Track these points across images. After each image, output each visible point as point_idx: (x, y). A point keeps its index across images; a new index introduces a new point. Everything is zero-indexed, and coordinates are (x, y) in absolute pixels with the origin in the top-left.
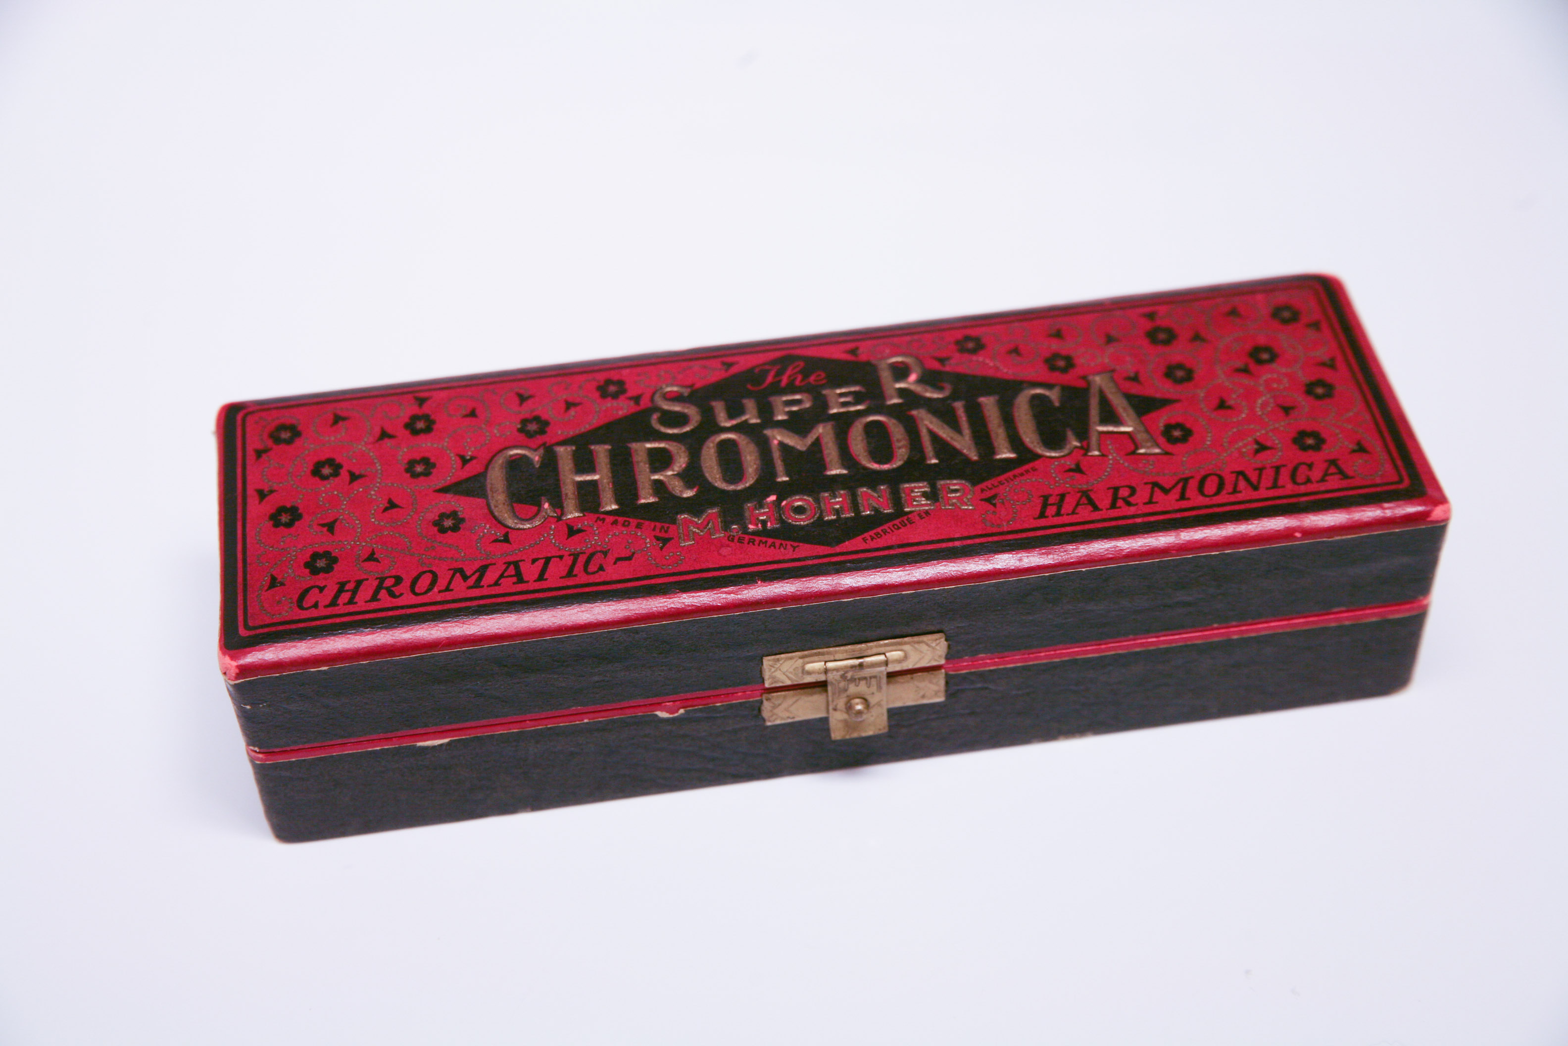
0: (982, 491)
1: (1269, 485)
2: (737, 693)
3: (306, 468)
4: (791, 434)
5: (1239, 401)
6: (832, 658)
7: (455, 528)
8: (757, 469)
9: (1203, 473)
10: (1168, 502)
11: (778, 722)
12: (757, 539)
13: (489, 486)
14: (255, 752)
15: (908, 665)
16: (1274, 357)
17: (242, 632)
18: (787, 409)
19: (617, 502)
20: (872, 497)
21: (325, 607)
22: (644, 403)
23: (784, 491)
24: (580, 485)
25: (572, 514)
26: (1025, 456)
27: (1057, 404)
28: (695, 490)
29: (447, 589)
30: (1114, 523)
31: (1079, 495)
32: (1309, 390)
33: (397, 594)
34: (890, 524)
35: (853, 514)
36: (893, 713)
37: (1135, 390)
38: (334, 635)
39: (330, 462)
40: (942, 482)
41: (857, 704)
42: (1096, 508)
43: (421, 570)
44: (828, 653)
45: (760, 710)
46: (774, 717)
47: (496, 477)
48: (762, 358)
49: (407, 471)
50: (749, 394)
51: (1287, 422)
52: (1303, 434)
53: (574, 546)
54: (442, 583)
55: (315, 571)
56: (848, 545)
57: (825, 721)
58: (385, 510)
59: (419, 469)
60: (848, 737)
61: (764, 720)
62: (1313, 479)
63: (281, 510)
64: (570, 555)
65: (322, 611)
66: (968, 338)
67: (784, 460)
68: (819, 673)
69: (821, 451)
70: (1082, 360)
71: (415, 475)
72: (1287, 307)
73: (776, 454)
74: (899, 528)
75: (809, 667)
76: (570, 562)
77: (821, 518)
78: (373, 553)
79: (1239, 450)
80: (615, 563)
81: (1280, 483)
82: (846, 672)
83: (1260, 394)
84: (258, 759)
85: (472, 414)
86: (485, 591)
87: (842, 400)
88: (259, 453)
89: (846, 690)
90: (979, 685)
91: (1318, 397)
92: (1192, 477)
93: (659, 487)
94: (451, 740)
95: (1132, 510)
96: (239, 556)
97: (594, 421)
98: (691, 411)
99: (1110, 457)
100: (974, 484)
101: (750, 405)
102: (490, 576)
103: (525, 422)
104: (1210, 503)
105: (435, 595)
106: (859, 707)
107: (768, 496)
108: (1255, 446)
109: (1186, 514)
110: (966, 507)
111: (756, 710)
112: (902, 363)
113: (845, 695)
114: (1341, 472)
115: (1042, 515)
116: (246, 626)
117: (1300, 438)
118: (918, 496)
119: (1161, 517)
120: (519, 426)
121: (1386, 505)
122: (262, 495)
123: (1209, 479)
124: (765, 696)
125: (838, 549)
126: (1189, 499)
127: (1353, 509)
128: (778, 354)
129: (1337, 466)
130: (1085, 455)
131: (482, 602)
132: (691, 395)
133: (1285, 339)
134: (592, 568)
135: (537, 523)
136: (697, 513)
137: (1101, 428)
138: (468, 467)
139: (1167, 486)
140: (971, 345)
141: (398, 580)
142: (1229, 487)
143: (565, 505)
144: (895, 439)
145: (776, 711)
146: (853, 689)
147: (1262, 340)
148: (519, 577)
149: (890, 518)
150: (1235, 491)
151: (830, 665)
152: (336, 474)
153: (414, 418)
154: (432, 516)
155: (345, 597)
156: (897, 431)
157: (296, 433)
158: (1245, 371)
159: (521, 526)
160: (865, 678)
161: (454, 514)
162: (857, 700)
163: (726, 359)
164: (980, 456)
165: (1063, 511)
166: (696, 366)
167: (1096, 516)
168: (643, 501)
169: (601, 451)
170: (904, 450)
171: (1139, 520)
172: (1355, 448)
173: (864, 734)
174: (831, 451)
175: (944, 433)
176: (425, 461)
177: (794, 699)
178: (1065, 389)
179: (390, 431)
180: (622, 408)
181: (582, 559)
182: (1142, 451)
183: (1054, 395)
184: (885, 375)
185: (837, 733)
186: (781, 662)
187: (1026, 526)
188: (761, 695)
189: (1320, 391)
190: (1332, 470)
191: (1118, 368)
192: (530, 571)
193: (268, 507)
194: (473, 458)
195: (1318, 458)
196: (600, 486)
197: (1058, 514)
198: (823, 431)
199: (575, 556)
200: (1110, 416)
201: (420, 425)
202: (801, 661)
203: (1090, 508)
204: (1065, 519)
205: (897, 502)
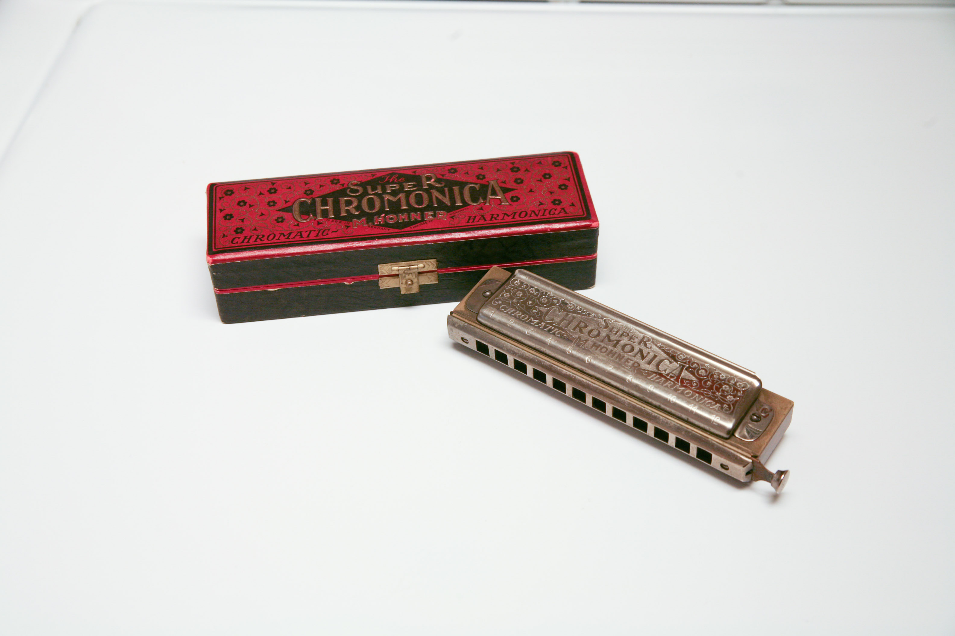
0: (450, 214)
1: (542, 215)
2: (370, 277)
3: (236, 203)
4: (392, 196)
5: (536, 190)
6: (400, 266)
7: (282, 221)
8: (379, 206)
9: (521, 211)
10: (508, 219)
11: (384, 288)
12: (377, 227)
13: (293, 210)
14: (217, 290)
15: (425, 269)
16: (550, 177)
17: (214, 250)
18: (391, 189)
19: (334, 215)
20: (415, 215)
21: (240, 243)
22: (345, 186)
23: (387, 213)
24: (323, 210)
25: (319, 218)
26: (465, 204)
27: (478, 189)
28: (359, 212)
29: (279, 239)
30: (490, 225)
31: (481, 216)
32: (560, 187)
33: (263, 240)
34: (420, 223)
35: (408, 220)
36: (421, 287)
37: (504, 185)
38: (243, 251)
39: (243, 201)
40: (438, 212)
41: (409, 282)
42: (485, 220)
43: (270, 233)
44: (399, 264)
45: (378, 283)
46: (383, 286)
47: (296, 207)
48: (384, 173)
49: (268, 204)
50: (379, 184)
51: (551, 196)
52: (555, 200)
53: (319, 227)
54: (277, 237)
55: (237, 233)
56: (405, 229)
57: (399, 288)
58: (260, 216)
59: (272, 204)
60: (406, 293)
61: (379, 287)
62: (556, 213)
63: (227, 215)
64: (318, 230)
65: (239, 244)
66: (452, 169)
67: (388, 204)
68: (396, 271)
69: (400, 202)
70: (488, 176)
71: (270, 206)
72: (557, 162)
73: (386, 202)
74: (422, 225)
75: (393, 268)
76: (317, 232)
77: (398, 221)
78: (256, 228)
79: (534, 204)
80: (332, 233)
81: (545, 214)
82: (405, 271)
83: (544, 188)
84: (218, 293)
85: (290, 188)
86: (290, 240)
87: (409, 186)
88: (220, 198)
89: (405, 277)
90: (449, 278)
91: (562, 189)
92: (518, 212)
93: (348, 211)
94: (279, 289)
95: (497, 221)
96: (213, 228)
97: (328, 191)
98: (361, 189)
99: (492, 205)
100: (448, 212)
101: (379, 187)
102: (292, 236)
103: (306, 191)
104: (522, 220)
105: (275, 240)
106: (409, 283)
107: (382, 214)
108: (539, 203)
109: (514, 223)
110: (444, 219)
111: (377, 283)
112: (430, 176)
113: (405, 279)
114: (565, 212)
115: (468, 222)
116: (215, 248)
117: (554, 202)
118: (430, 216)
119: (506, 224)
120: (304, 192)
121: (577, 222)
122: (221, 210)
123: (523, 213)
124: (379, 279)
125: (402, 230)
126: (515, 218)
127: (567, 223)
128: (391, 172)
129: (564, 210)
130: (485, 204)
131: (289, 243)
132: (360, 184)
133: (555, 171)
134: (324, 234)
135: (308, 221)
136: (359, 219)
137: (491, 197)
138: (287, 204)
139: (509, 214)
140: (453, 171)
141: (263, 236)
142: (528, 215)
143: (317, 215)
144: (424, 198)
145: (383, 284)
146: (407, 277)
147: (547, 171)
148: (301, 237)
149: (420, 221)
150: (530, 216)
151: (400, 268)
152: (245, 205)
153: (271, 189)
154: (275, 218)
155: (246, 240)
156: (425, 196)
157: (232, 192)
158: (541, 181)
159: (303, 221)
160: (411, 273)
161: (282, 217)
162: (409, 281)
163: (372, 173)
164: (451, 204)
165: (475, 221)
166: (363, 175)
167: (485, 223)
168: (342, 215)
169: (330, 200)
170: (427, 202)
171: (499, 224)
172: (571, 204)
173: (411, 293)
174: (403, 201)
175: (440, 197)
176: (274, 202)
177: (389, 280)
178: (481, 185)
179: (262, 192)
180: (338, 187)
181: (321, 232)
182: (503, 204)
183: (477, 187)
184: (424, 179)
185: (403, 292)
186: (384, 266)
187: (462, 225)
188: (378, 278)
189: (563, 187)
190: (563, 211)
191: (499, 179)
192: (305, 235)
193: (223, 214)
194: (289, 201)
195: (559, 208)
196: (329, 211)
197: (473, 222)
198: (402, 196)
199: (319, 231)
200: (494, 193)
201: (273, 191)
202: (390, 266)
203: (483, 220)
204: (475, 223)
205: (423, 217)
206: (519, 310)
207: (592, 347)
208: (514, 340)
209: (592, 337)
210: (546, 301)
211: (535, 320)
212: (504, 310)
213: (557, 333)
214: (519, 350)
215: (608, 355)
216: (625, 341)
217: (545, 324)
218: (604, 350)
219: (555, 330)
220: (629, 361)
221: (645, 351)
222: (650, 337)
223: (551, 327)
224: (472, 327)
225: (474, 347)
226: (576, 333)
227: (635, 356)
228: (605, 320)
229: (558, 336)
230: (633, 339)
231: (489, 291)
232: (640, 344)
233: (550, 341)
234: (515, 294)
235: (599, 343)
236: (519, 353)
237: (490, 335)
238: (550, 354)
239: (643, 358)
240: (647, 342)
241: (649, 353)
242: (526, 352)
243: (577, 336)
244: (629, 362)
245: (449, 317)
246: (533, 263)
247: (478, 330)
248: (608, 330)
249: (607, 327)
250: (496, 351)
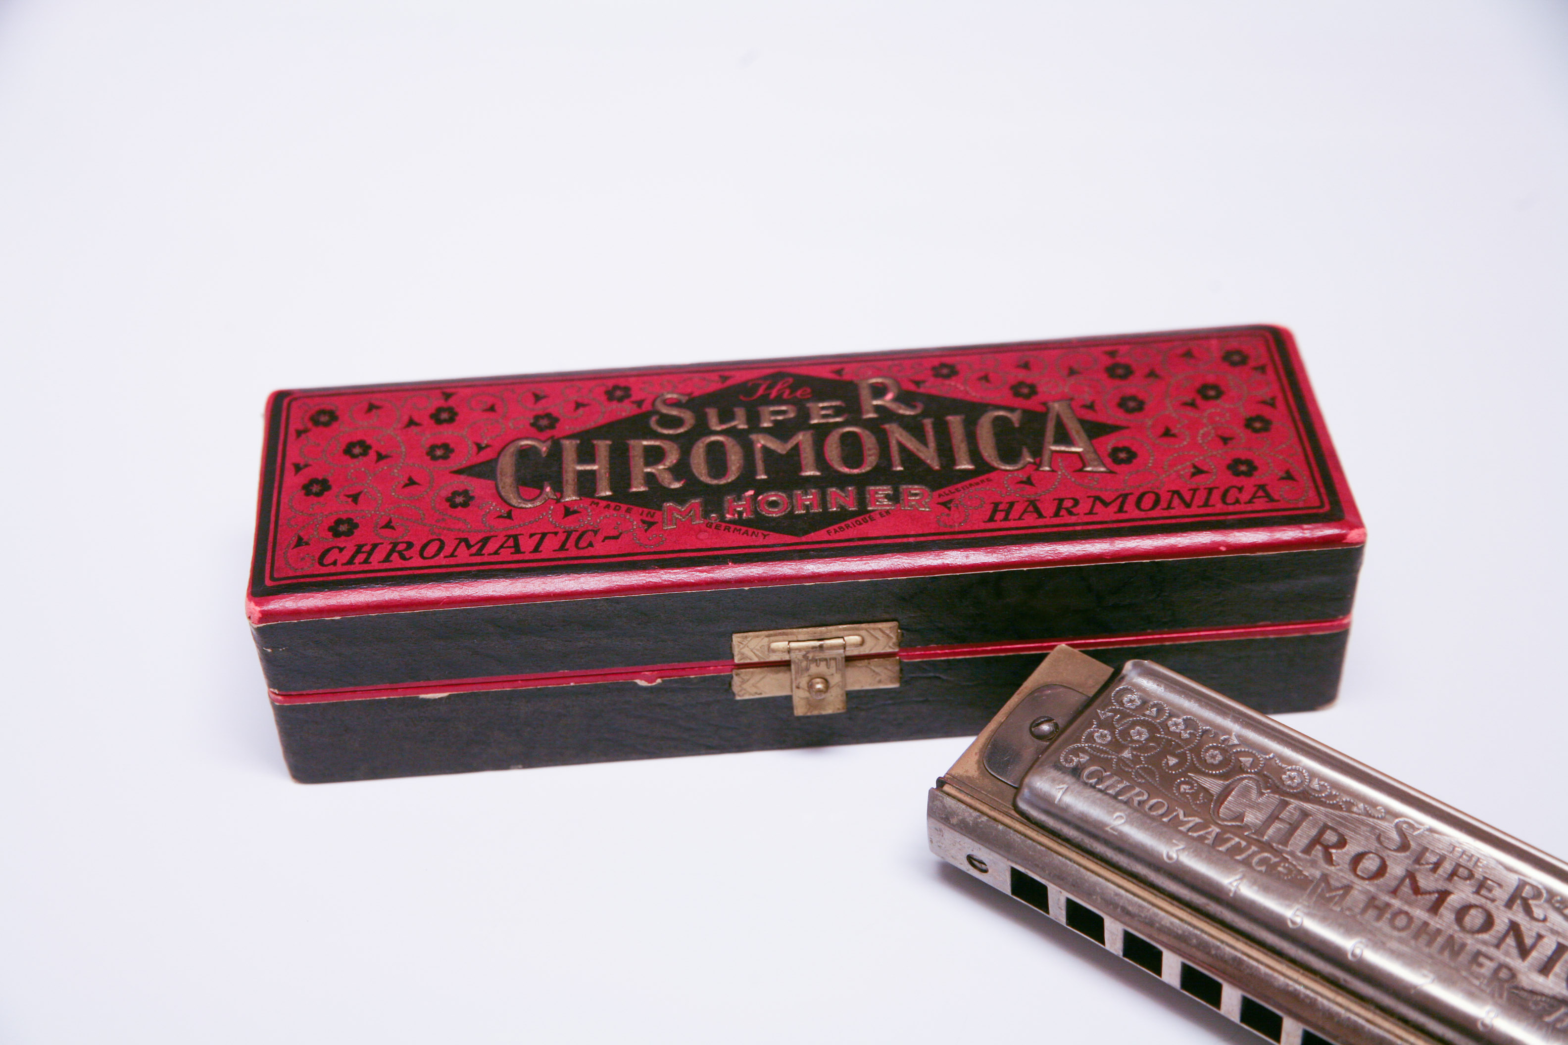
0: (940, 496)
1: (1201, 504)
2: (709, 667)
3: (339, 447)
4: (774, 440)
5: (1183, 430)
6: (795, 639)
7: (465, 505)
8: (739, 468)
9: (1141, 490)
10: (1106, 514)
11: (747, 697)
12: (733, 527)
13: (499, 471)
14: (275, 694)
15: (865, 650)
16: (1220, 394)
17: (268, 582)
18: (773, 418)
19: (611, 489)
20: (840, 496)
21: (343, 564)
22: (646, 407)
23: (761, 487)
24: (581, 474)
25: (570, 498)
26: (982, 467)
27: (1017, 425)
28: (682, 482)
29: (452, 555)
30: (1055, 529)
31: (1026, 504)
32: (1248, 424)
33: (407, 557)
34: (853, 520)
35: (821, 510)
36: (852, 697)
37: (1089, 416)
38: (348, 589)
39: (362, 444)
40: (904, 487)
41: (818, 683)
42: (1040, 515)
43: (430, 537)
44: (792, 634)
45: (730, 685)
46: (743, 692)
47: (507, 463)
48: (755, 374)
49: (428, 454)
50: (740, 404)
51: (1224, 450)
52: (1237, 462)
53: (569, 524)
54: (448, 550)
55: (337, 534)
56: (813, 536)
57: (789, 698)
58: (405, 486)
59: (439, 453)
60: (809, 714)
61: (734, 695)
62: (1242, 501)
63: (313, 481)
64: (564, 532)
65: (339, 568)
66: (943, 365)
67: (765, 461)
68: (783, 652)
69: (799, 455)
70: (1045, 388)
71: (434, 458)
72: (1238, 352)
73: (759, 456)
74: (861, 524)
75: (774, 645)
76: (563, 538)
77: (792, 511)
78: (390, 521)
79: (1177, 472)
80: (603, 541)
81: (1212, 501)
82: (808, 652)
83: (1204, 425)
84: (278, 701)
85: (492, 409)
86: (486, 559)
87: (823, 412)
88: (299, 433)
89: (807, 669)
90: (931, 674)
91: (1256, 431)
92: (1131, 494)
93: (650, 479)
94: (450, 695)
95: (1073, 519)
96: (273, 519)
97: (600, 420)
98: (688, 417)
99: (1060, 473)
100: (934, 488)
101: (740, 412)
102: (491, 547)
103: (537, 417)
104: (1145, 516)
105: (441, 560)
106: (819, 686)
107: (747, 491)
108: (1193, 470)
109: (1123, 525)
110: (923, 509)
111: (727, 684)
112: (882, 383)
113: (806, 675)
114: (1267, 495)
115: (991, 519)
116: (272, 578)
117: (1234, 466)
118: (881, 498)
119: (1099, 526)
120: (532, 421)
121: (1306, 526)
122: (298, 468)
123: (1147, 496)
124: (734, 672)
125: (804, 539)
126: (1126, 512)
127: (1275, 528)
128: (773, 372)
129: (1265, 491)
130: (1037, 470)
131: (481, 568)
132: (688, 402)
133: (1232, 379)
134: (582, 544)
135: (538, 504)
136: (682, 502)
137: (1054, 448)
138: (482, 454)
139: (1108, 501)
140: (945, 371)
141: (410, 545)
142: (1164, 504)
143: (565, 490)
144: (867, 448)
145: (744, 686)
146: (814, 669)
147: (1211, 378)
148: (517, 549)
149: (854, 514)
150: (1169, 507)
151: (793, 645)
152: (365, 453)
153: (439, 410)
154: (445, 493)
155: (361, 557)
156: (869, 441)
157: (333, 417)
158: (1193, 405)
159: (524, 506)
160: (826, 660)
161: (465, 493)
162: (818, 680)
163: (722, 373)
164: (942, 466)
165: (1011, 517)
166: (696, 377)
167: (1041, 522)
168: (634, 490)
169: (603, 446)
170: (873, 458)
171: (1079, 528)
172: (1284, 475)
173: (824, 713)
174: (808, 455)
175: (912, 444)
176: (446, 447)
177: (761, 676)
178: (1025, 412)
179: (416, 419)
180: (626, 410)
181: (574, 536)
182: (1089, 469)
183: (1015, 417)
184: (865, 393)
185: (800, 710)
186: (749, 639)
187: (976, 527)
188: (731, 671)
189: (1258, 425)
190: (1260, 493)
191: (1076, 396)
192: (527, 544)
193: (302, 479)
194: (487, 446)
195: (1249, 484)
196: (598, 476)
197: (1006, 519)
198: (803, 438)
199: (569, 534)
200: (1063, 437)
201: (444, 416)
202: (766, 640)
203: (1035, 515)
204: (1012, 524)
205: (862, 501)
206: (1140, 785)
207: (1364, 910)
208: (1125, 876)
209: (1363, 878)
210: (1220, 758)
211: (1190, 819)
212: (1097, 783)
213: (1255, 860)
214: (1140, 906)
215: (1416, 936)
216: (1462, 893)
217: (1218, 830)
218: (1401, 921)
219: (1250, 852)
220: (1482, 960)
221: (1529, 929)
222: (1541, 884)
223: (1237, 840)
224: (1000, 827)
225: (1005, 887)
226: (1314, 863)
227: (1498, 946)
228: (1398, 827)
229: (1260, 872)
230: (1486, 888)
231: (1049, 720)
232: (1509, 904)
233: (1235, 884)
234: (1125, 733)
235: (1386, 898)
236: (1143, 915)
237: (1055, 855)
238: (1234, 924)
239: (1524, 952)
240: (1531, 902)
241: (1540, 937)
242: (1162, 914)
243: (1318, 874)
244: (1481, 965)
245: (932, 796)
246: (1170, 638)
247: (1018, 838)
248: (1407, 858)
249: (1404, 847)
250: (1069, 901)
